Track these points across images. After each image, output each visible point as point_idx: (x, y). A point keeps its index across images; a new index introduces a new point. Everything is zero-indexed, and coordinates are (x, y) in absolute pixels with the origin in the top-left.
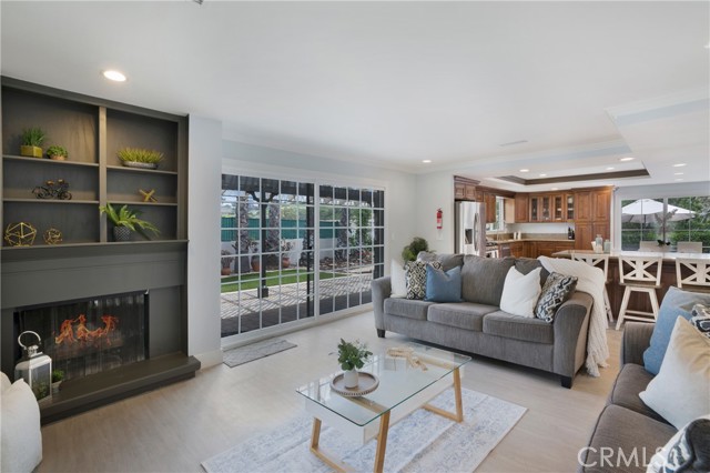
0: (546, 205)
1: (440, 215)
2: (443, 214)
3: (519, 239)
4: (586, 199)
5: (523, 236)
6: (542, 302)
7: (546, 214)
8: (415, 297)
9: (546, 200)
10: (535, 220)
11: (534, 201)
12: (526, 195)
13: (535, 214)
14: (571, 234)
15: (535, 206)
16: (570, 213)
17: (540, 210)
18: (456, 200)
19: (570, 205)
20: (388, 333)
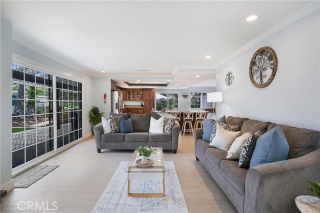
0: (133, 94)
1: (105, 96)
2: (107, 96)
3: (123, 108)
4: (147, 92)
5: (125, 106)
6: (166, 127)
7: (133, 97)
8: (116, 132)
9: (133, 92)
10: (129, 100)
11: (129, 92)
12: (126, 89)
13: (129, 97)
14: (142, 105)
15: (129, 94)
16: (142, 97)
17: (131, 96)
18: (112, 90)
19: (142, 95)
20: (102, 150)
